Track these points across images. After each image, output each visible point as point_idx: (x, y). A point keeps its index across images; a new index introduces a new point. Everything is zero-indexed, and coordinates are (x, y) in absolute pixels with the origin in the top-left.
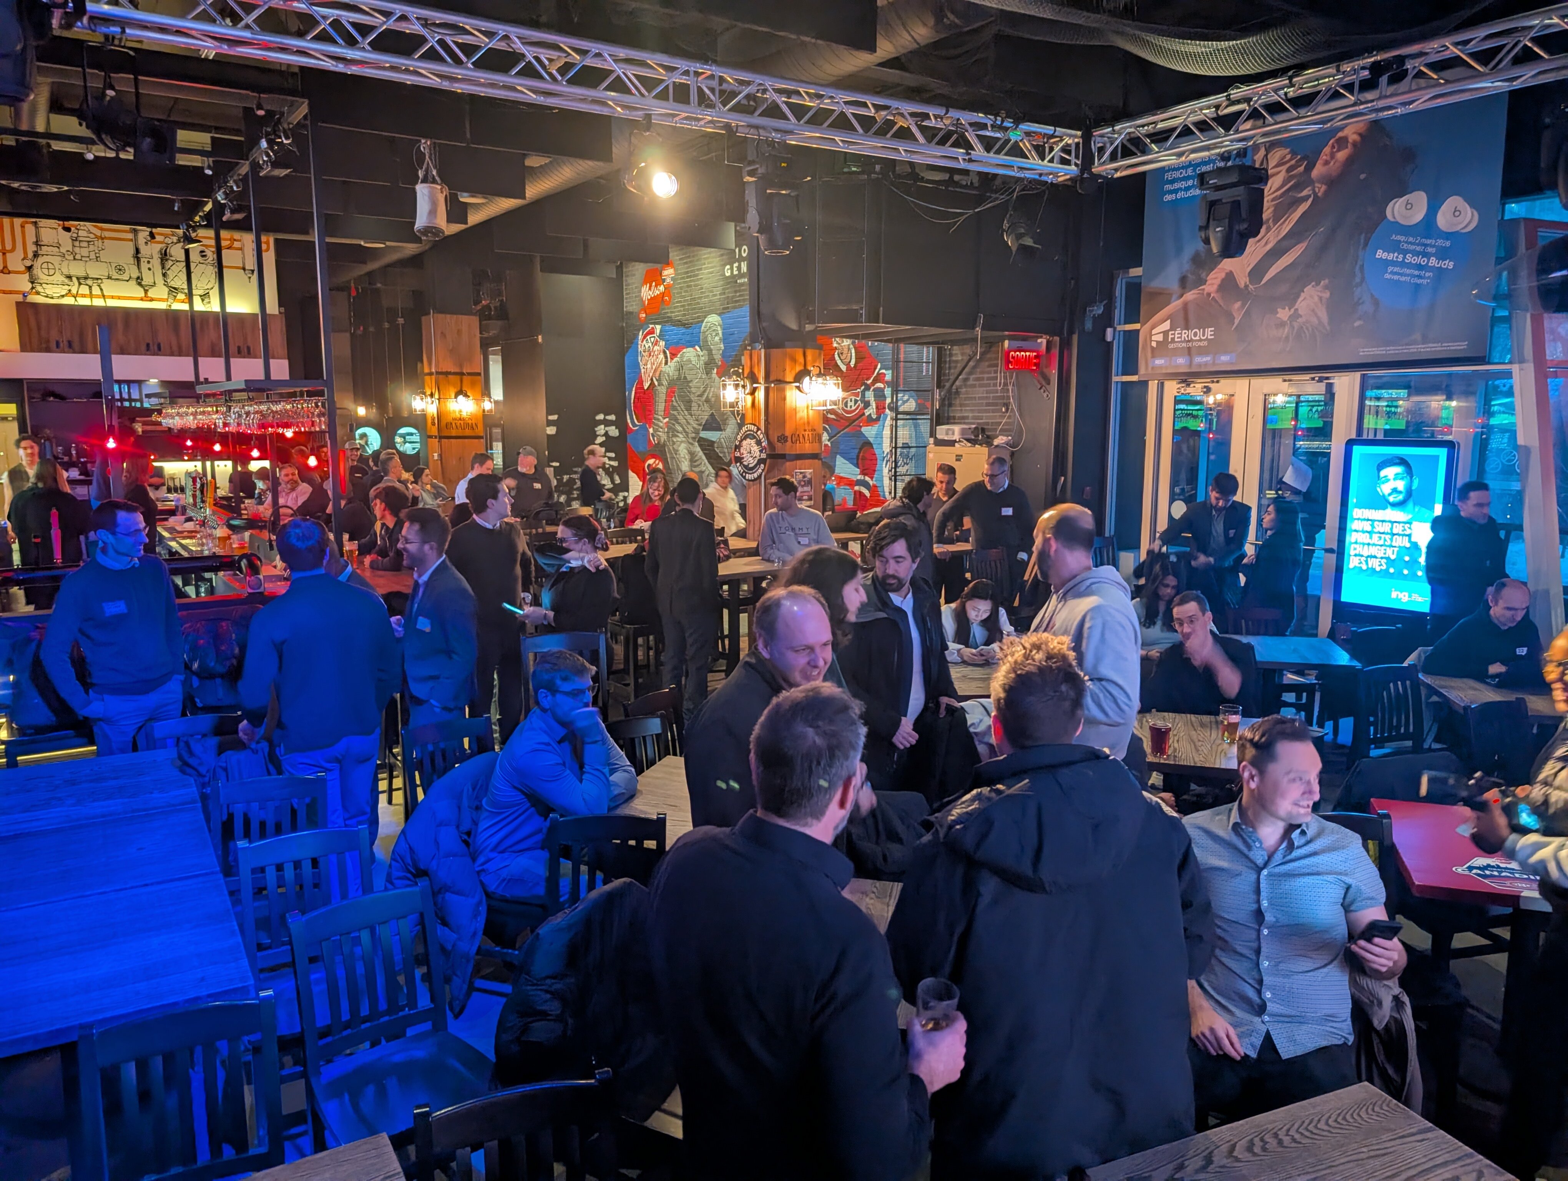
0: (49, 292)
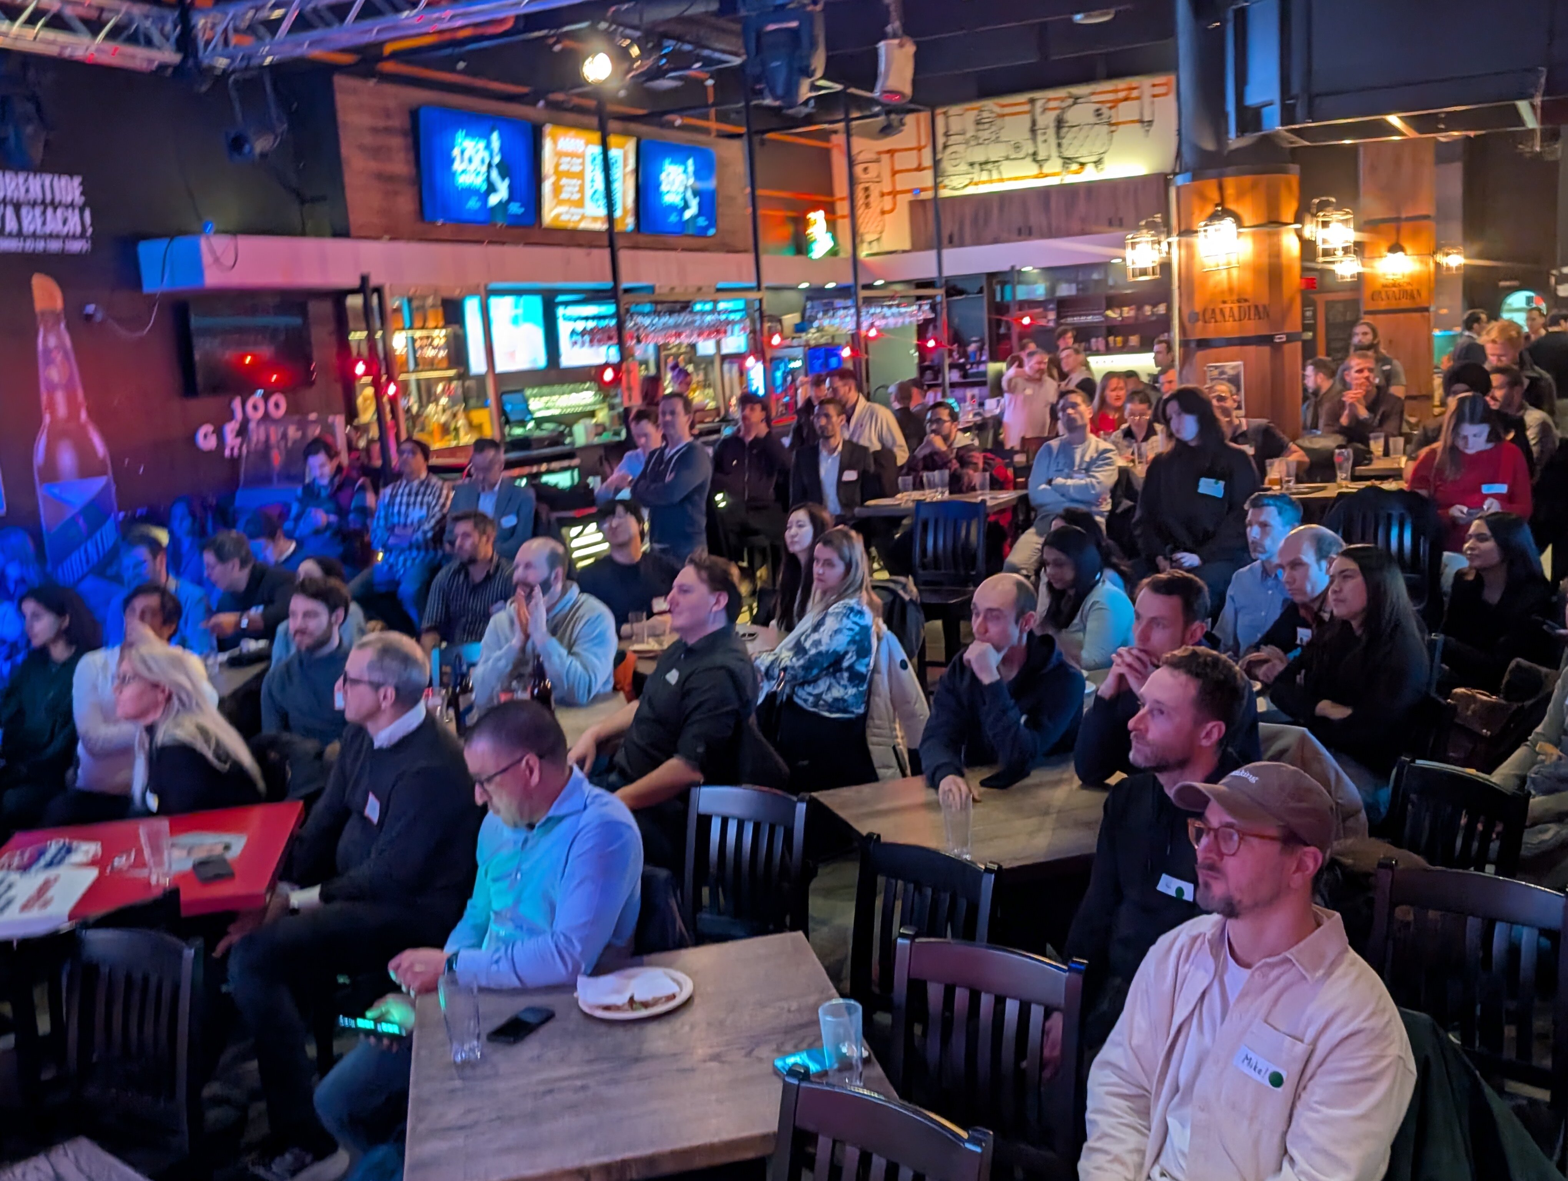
0: (955, 184)
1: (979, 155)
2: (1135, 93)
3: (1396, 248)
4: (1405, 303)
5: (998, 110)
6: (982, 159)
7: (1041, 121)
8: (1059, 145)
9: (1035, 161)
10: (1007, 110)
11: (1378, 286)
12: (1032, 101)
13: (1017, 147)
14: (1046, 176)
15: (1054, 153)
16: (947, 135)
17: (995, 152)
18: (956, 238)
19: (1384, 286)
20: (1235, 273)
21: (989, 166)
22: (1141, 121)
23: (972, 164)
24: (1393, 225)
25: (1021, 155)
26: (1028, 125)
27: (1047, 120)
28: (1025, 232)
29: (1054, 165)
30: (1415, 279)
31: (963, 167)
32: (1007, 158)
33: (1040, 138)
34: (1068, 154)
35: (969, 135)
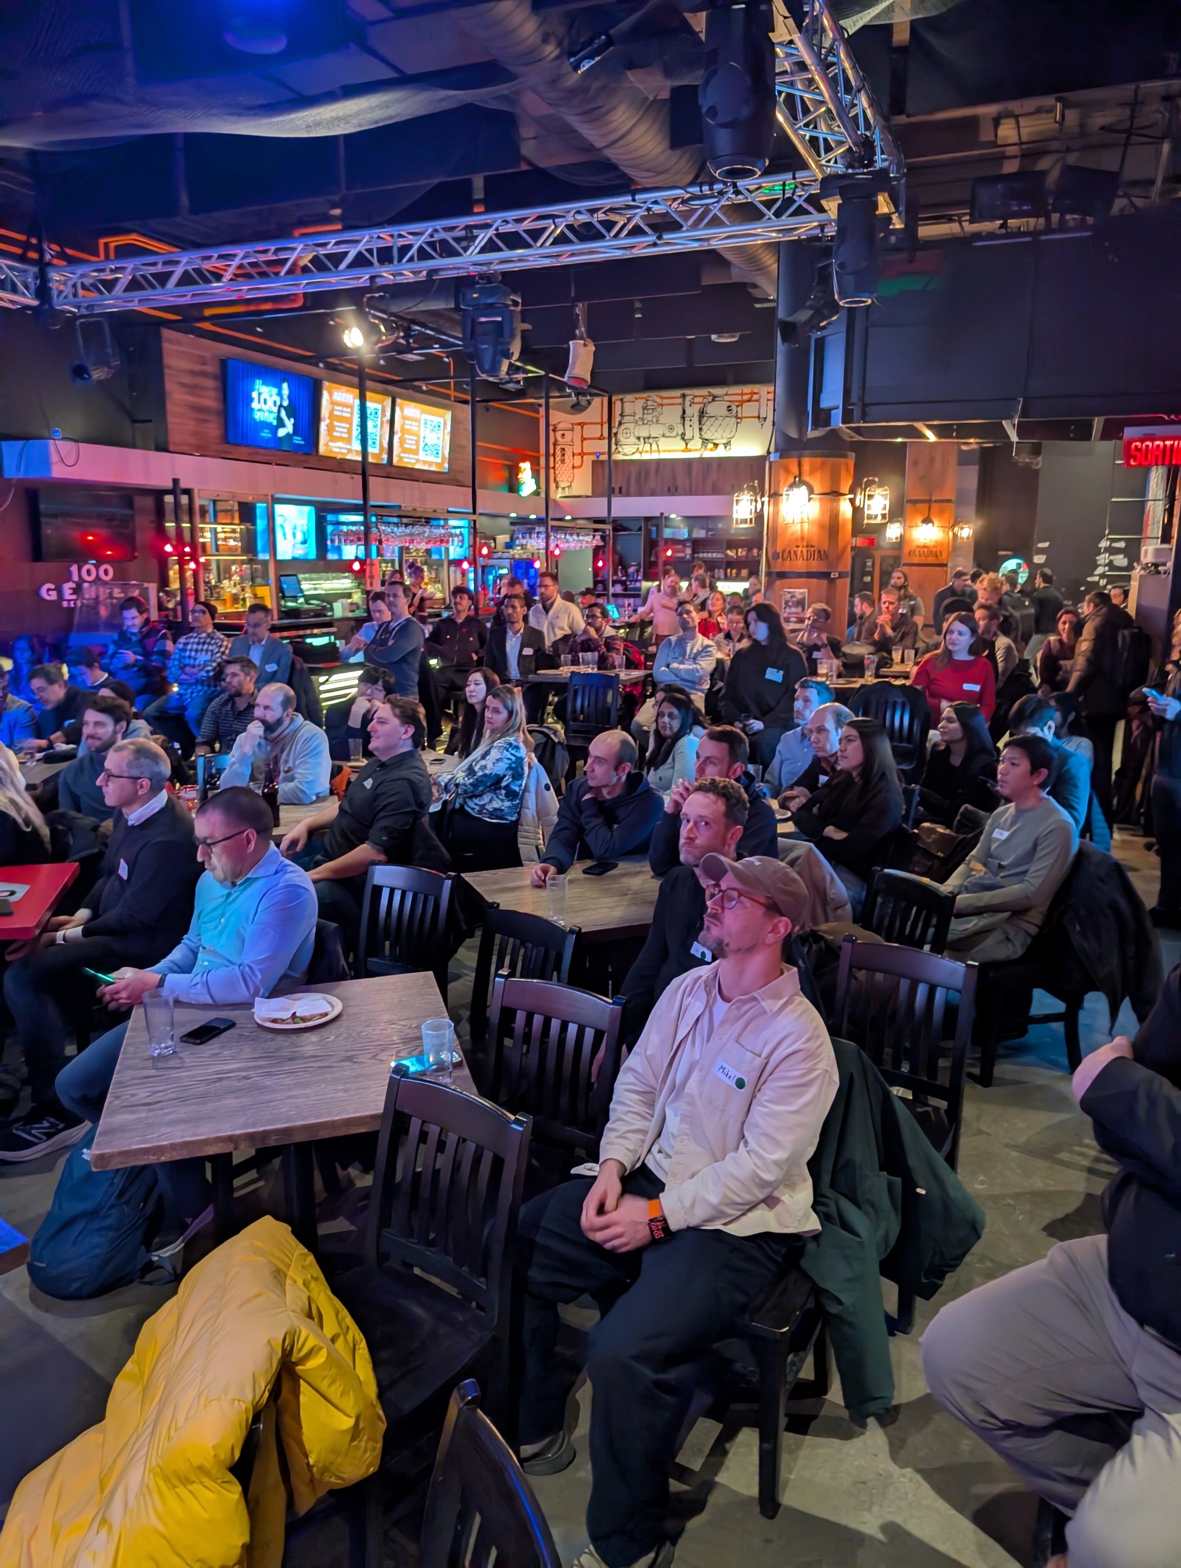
0: (626, 451)
1: (643, 432)
2: (755, 397)
3: (927, 520)
4: (931, 560)
5: (659, 400)
6: (647, 435)
7: (689, 411)
8: (700, 429)
9: (683, 439)
10: (666, 401)
11: (913, 547)
12: (684, 396)
13: (671, 428)
14: (690, 451)
15: (697, 435)
16: (622, 415)
17: (655, 431)
18: (624, 490)
19: (918, 547)
20: (806, 526)
21: (651, 441)
22: (759, 417)
23: (639, 438)
24: (927, 505)
25: (674, 434)
26: (681, 413)
27: (693, 411)
28: (673, 491)
29: (696, 443)
30: (938, 544)
31: (633, 440)
32: (664, 436)
33: (687, 423)
34: (706, 436)
35: (637, 417)
